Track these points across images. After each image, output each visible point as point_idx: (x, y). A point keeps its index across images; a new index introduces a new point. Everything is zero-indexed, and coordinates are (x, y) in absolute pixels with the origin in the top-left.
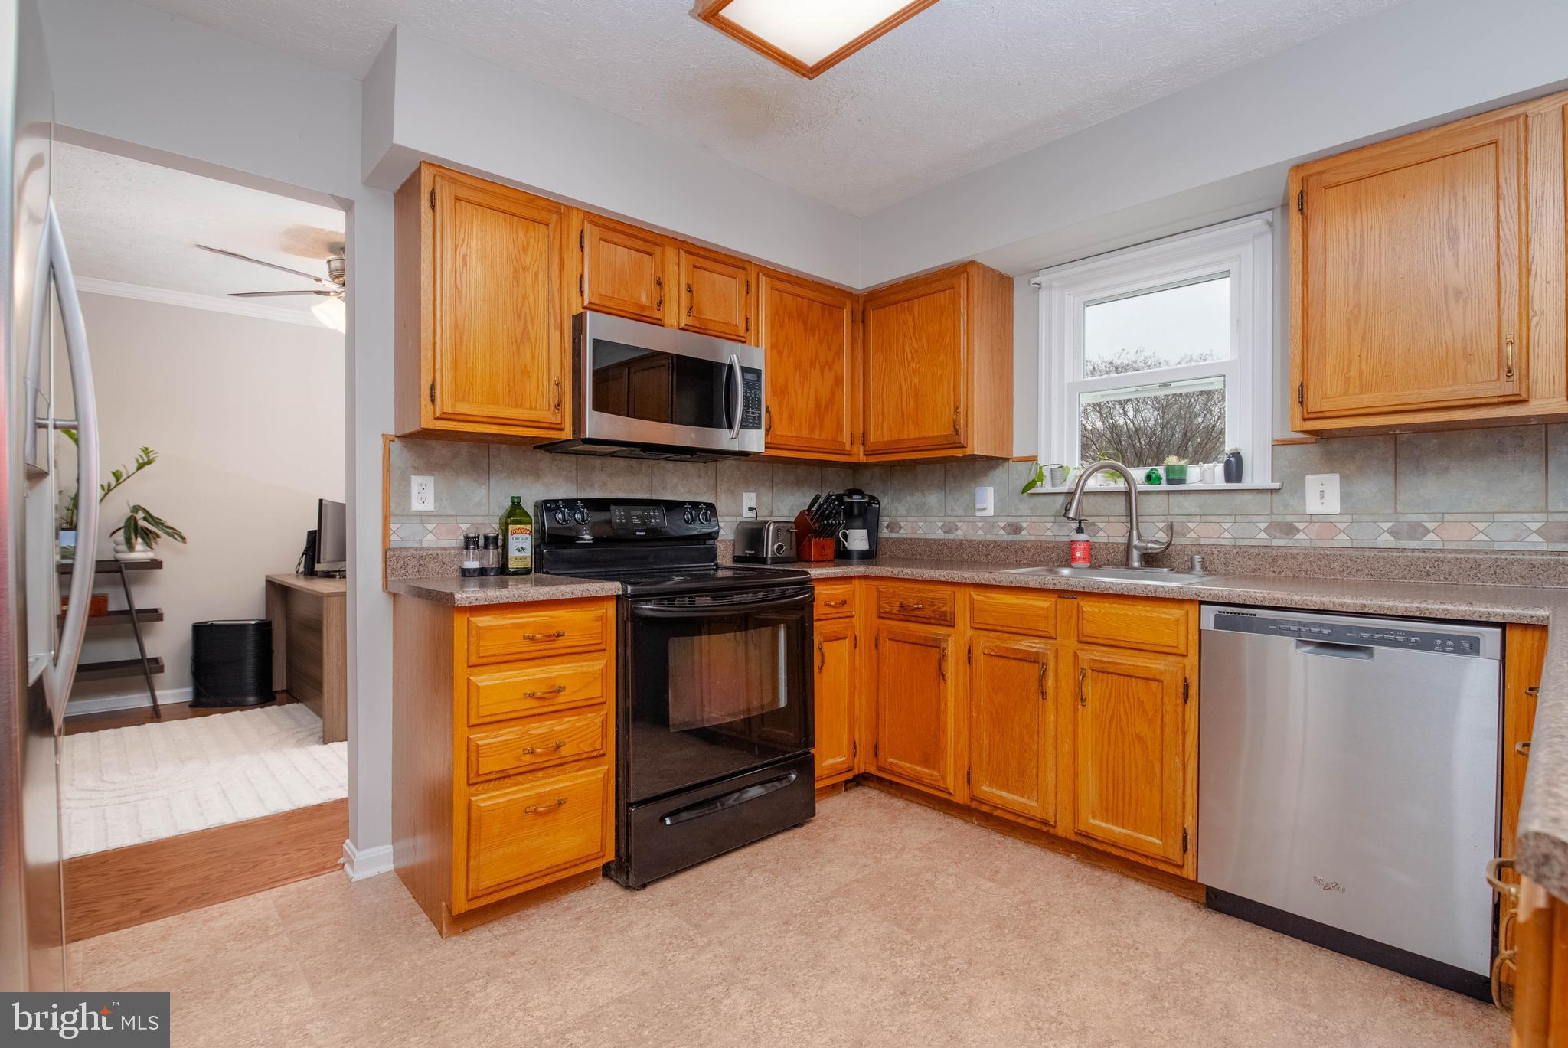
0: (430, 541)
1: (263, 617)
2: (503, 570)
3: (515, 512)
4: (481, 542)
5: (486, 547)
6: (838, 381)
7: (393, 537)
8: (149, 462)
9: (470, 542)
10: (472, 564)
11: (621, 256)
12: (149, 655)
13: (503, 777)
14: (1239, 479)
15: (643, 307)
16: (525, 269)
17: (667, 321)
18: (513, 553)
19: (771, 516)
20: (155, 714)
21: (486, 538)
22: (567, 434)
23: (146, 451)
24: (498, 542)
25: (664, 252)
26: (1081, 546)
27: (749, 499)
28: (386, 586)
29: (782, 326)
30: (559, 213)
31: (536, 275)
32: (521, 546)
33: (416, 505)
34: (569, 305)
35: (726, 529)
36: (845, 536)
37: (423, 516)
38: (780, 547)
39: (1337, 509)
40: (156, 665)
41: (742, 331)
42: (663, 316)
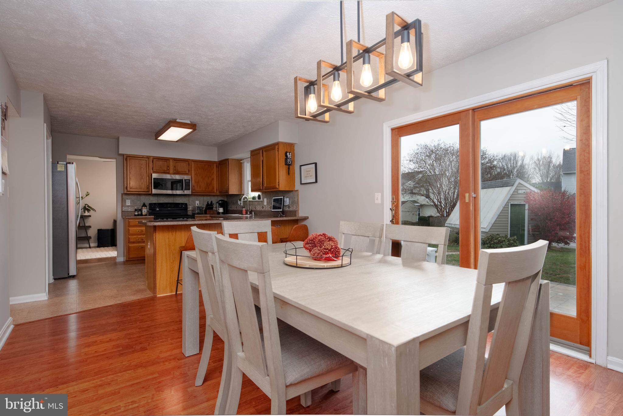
0: (129, 210)
1: (113, 228)
2: (142, 215)
3: (144, 205)
4: (138, 210)
5: (139, 211)
6: (213, 179)
7: (123, 209)
8: (88, 195)
9: (136, 210)
10: (136, 214)
11: (161, 163)
12: (89, 236)
13: (134, 243)
14: (260, 199)
15: (165, 171)
16: (142, 168)
17: (170, 172)
18: (143, 212)
19: (203, 205)
20: (90, 247)
21: (139, 209)
22: (150, 193)
23: (87, 192)
24: (141, 210)
25: (169, 161)
26: (244, 210)
27: (197, 202)
28: (122, 217)
29: (197, 170)
30: (148, 158)
31: (144, 168)
32: (145, 211)
33: (127, 204)
34: (150, 173)
35: (190, 208)
36: (219, 209)
37: (128, 206)
38: (198, 211)
39: (266, 204)
40: (90, 237)
41: (187, 172)
42: (169, 171)
